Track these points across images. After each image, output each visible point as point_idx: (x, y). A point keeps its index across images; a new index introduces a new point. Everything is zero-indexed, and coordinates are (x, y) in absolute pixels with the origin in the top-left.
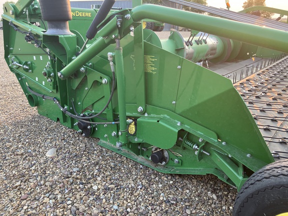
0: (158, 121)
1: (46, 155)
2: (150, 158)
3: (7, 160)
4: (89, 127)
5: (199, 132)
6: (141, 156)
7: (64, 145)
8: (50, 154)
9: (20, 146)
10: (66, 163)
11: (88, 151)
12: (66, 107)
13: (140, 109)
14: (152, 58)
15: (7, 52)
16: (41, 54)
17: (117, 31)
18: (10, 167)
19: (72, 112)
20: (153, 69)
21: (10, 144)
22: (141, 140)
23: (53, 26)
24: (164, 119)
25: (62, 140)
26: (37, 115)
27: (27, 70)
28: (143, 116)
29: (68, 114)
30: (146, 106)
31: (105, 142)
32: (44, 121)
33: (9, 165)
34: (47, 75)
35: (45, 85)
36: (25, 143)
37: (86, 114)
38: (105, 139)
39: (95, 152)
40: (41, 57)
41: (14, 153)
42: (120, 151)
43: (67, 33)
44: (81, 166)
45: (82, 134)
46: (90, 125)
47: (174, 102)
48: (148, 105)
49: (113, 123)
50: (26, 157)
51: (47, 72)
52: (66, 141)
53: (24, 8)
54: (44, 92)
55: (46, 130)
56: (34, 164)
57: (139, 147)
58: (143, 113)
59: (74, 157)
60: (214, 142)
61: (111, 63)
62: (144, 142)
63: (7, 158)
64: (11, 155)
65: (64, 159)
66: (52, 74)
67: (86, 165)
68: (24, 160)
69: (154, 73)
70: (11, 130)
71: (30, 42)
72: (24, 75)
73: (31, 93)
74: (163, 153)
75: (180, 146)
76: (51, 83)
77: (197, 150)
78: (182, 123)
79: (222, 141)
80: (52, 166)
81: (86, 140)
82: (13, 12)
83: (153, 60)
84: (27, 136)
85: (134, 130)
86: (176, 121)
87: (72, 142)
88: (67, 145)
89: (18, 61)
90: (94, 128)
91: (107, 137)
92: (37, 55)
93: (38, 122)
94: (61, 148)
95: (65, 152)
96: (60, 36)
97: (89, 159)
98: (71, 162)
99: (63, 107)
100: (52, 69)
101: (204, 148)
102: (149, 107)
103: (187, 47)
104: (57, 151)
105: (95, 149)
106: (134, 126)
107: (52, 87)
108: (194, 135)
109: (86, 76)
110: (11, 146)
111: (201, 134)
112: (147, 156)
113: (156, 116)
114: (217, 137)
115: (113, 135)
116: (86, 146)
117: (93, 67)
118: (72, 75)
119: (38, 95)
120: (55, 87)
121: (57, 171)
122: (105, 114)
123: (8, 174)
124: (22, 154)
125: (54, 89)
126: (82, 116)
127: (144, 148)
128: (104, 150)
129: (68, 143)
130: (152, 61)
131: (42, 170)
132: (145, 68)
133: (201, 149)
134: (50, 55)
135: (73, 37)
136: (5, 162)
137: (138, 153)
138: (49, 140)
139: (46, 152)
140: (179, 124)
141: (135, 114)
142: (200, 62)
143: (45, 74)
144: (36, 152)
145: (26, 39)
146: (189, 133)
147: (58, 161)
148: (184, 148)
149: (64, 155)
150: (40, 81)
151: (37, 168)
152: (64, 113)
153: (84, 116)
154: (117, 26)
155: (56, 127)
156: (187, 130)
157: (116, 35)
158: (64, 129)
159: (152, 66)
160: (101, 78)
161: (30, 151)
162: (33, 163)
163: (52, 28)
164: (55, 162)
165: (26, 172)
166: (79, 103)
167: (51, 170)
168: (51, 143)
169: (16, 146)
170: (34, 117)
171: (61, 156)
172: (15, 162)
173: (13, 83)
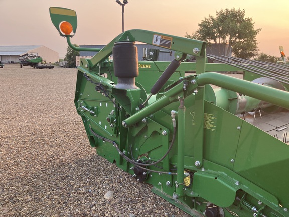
0: (216, 178)
1: (104, 196)
2: (204, 213)
3: (71, 197)
4: (144, 173)
5: (258, 195)
6: (194, 210)
7: (121, 188)
8: (108, 196)
9: (82, 185)
10: (122, 208)
11: (143, 197)
12: (124, 152)
13: (197, 163)
14: (212, 116)
15: (77, 97)
16: (107, 102)
17: (183, 93)
18: (74, 205)
19: (130, 156)
20: (212, 126)
21: (74, 182)
22: (196, 195)
23: (123, 81)
24: (221, 177)
25: (118, 183)
26: (96, 155)
27: (92, 114)
28: (200, 170)
29: (126, 158)
30: (203, 161)
31: (158, 190)
32: (102, 161)
33: (73, 203)
34: (111, 120)
35: (107, 128)
36: (86, 182)
37: (142, 160)
38: (159, 187)
39: (149, 199)
40: (107, 104)
41: (77, 191)
42: (173, 202)
43: (133, 88)
44: (136, 213)
45: (136, 178)
46: (146, 171)
47: (232, 160)
48: (205, 160)
49: (169, 173)
50: (87, 197)
51: (111, 118)
52: (122, 185)
53: (98, 63)
54: (105, 135)
55: (104, 171)
56: (94, 205)
57: (193, 201)
58: (200, 167)
59: (130, 202)
60: (275, 208)
61: (174, 119)
62: (199, 196)
63: (71, 195)
64: (75, 193)
65: (120, 203)
66: (115, 120)
67: (141, 211)
68: (85, 199)
69: (213, 130)
70: (74, 168)
71: (99, 92)
72: (89, 117)
73: (93, 134)
74: (218, 210)
75: (236, 206)
76: (114, 128)
77: (256, 212)
78: (240, 183)
79: (284, 207)
80: (110, 209)
81: (140, 185)
82: (88, 66)
83: (213, 118)
84: (88, 175)
85: (189, 182)
86: (234, 179)
87: (127, 186)
88: (123, 189)
89: (86, 106)
90: (149, 175)
91: (160, 185)
92: (104, 102)
93: (96, 162)
94: (118, 191)
95: (121, 195)
96: (128, 90)
97: (144, 206)
98: (127, 207)
99: (122, 152)
100: (116, 116)
101: (263, 212)
102: (206, 162)
103: (240, 97)
104: (114, 194)
105: (149, 196)
106: (189, 179)
107: (113, 132)
108: (252, 197)
109: (146, 126)
110: (74, 184)
111: (261, 197)
112: (201, 211)
113: (213, 172)
114: (278, 202)
115: (167, 184)
116: (140, 192)
117: (153, 118)
118: (134, 125)
119: (99, 137)
120: (116, 132)
121: (115, 214)
122: (162, 163)
123: (72, 212)
124: (84, 194)
125: (115, 133)
126: (139, 162)
127: (198, 202)
128: (157, 198)
129: (124, 186)
130: (211, 119)
131: (101, 212)
132: (204, 125)
133: (261, 212)
134: (115, 104)
135: (138, 91)
136: (70, 199)
137: (192, 206)
138: (107, 182)
139: (105, 194)
140: (237, 184)
141: (191, 167)
142: (252, 111)
143: (109, 120)
144: (96, 193)
145: (96, 89)
146: (247, 194)
147: (115, 205)
148: (242, 209)
149: (121, 199)
150: (103, 125)
151: (96, 209)
152: (121, 157)
153: (141, 162)
154: (183, 89)
155: (112, 168)
156: (246, 191)
157: (181, 96)
158: (120, 171)
159: (211, 123)
160: (161, 129)
161: (90, 191)
162: (93, 203)
163: (122, 83)
164: (113, 206)
165: (88, 212)
166: (137, 149)
167: (109, 213)
168: (108, 185)
169: (78, 185)
170: (93, 157)
171: (118, 199)
172: (78, 200)
173: (75, 122)
